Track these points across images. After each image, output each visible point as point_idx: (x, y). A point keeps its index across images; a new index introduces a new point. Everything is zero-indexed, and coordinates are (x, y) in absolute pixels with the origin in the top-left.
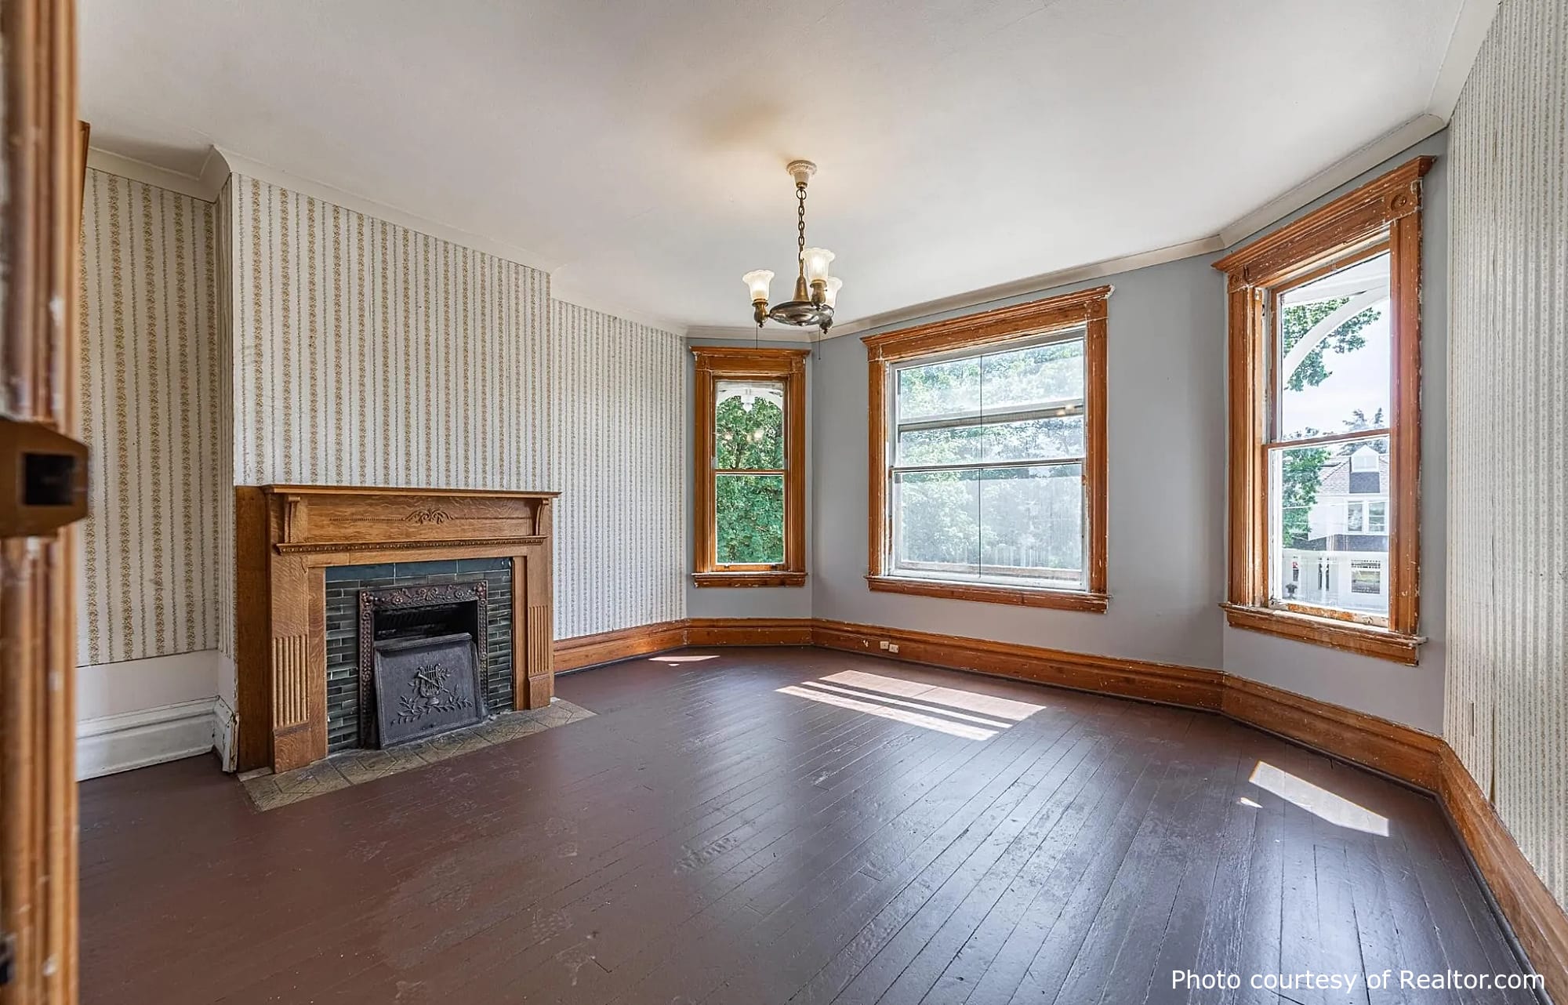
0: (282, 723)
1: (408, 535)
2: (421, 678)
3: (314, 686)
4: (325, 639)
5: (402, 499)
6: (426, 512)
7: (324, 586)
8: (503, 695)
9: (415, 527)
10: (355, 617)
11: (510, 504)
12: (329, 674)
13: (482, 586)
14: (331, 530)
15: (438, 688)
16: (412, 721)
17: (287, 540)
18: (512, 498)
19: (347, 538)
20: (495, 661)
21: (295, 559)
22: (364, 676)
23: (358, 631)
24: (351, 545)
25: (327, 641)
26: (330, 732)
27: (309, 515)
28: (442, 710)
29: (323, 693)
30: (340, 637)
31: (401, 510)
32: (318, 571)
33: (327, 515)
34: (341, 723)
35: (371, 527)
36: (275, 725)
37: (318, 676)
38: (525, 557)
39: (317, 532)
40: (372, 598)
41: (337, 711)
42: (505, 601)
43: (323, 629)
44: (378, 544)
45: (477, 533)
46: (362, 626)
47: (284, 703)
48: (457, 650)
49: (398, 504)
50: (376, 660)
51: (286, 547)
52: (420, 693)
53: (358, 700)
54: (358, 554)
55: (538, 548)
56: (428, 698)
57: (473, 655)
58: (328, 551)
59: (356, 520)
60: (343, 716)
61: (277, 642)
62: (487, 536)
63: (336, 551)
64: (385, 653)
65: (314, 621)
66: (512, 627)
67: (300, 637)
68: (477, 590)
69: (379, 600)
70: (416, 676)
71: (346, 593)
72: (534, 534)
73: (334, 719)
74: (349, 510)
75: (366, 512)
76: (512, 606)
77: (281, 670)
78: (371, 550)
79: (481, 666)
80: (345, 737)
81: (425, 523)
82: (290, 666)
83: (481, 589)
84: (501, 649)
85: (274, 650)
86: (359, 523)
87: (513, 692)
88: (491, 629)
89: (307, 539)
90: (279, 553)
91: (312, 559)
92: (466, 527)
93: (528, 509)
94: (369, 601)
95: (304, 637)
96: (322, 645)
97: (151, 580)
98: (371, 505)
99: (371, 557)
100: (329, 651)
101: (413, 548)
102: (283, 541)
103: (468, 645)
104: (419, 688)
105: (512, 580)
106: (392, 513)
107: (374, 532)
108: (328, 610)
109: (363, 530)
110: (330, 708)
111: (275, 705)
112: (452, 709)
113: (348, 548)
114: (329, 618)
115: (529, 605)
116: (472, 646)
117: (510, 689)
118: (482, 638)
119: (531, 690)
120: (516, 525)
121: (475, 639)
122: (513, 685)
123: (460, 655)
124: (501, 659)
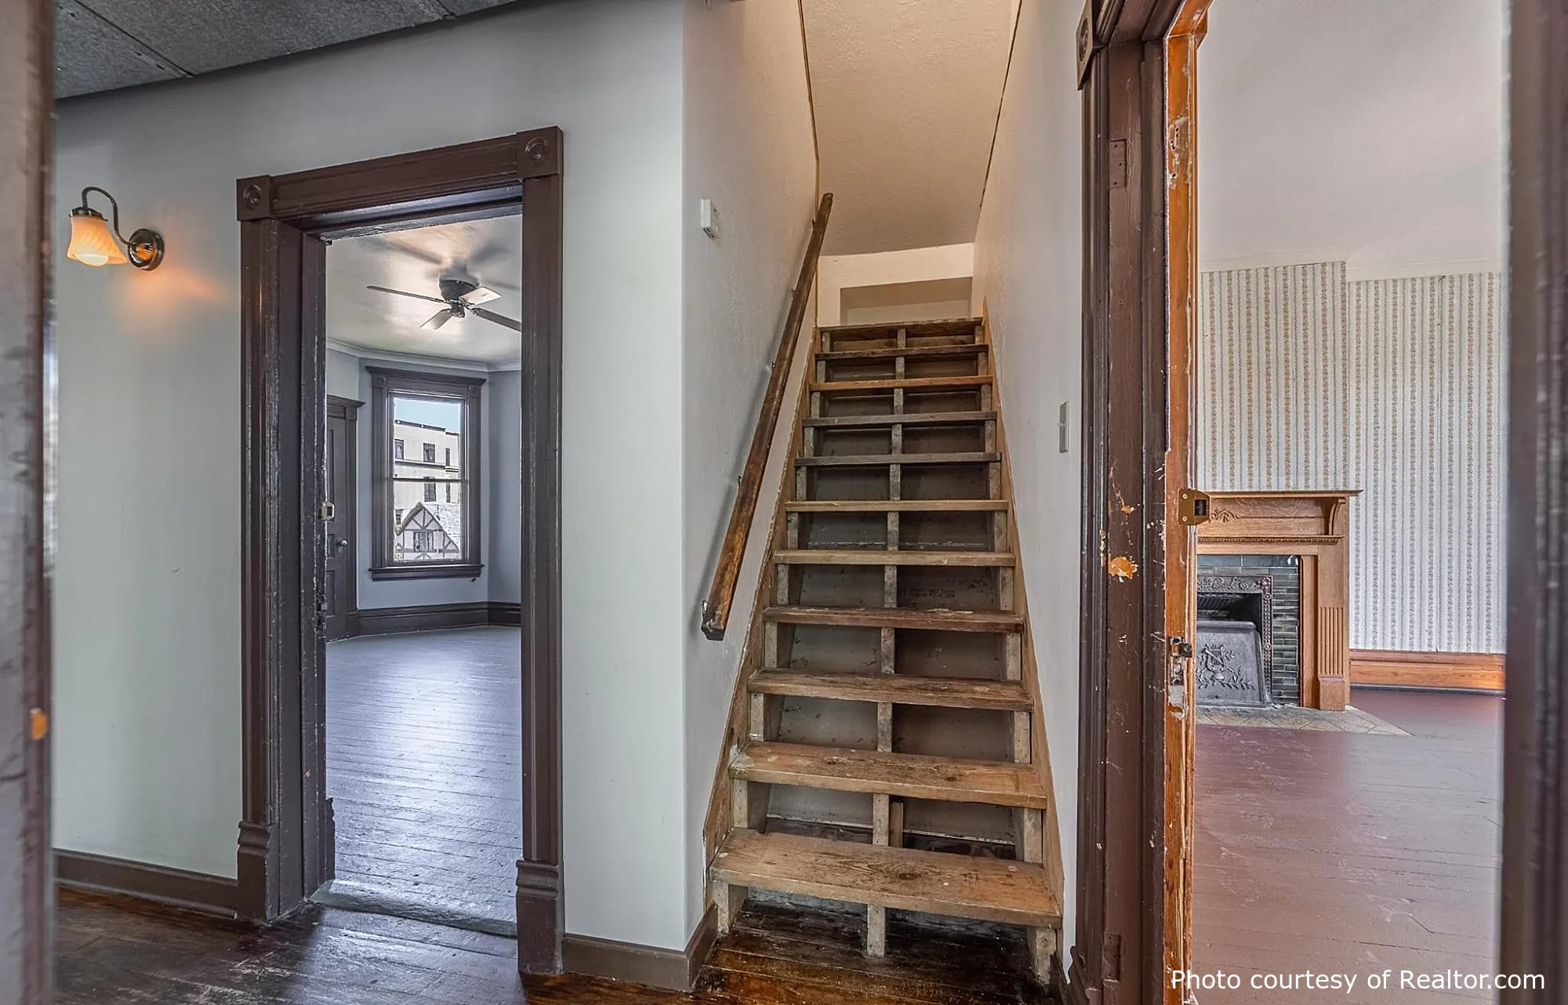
2: (1208, 654)
8: (1288, 688)
11: (1298, 504)
13: (1268, 581)
15: (1223, 666)
18: (1301, 498)
20: (1280, 653)
28: (1227, 686)
38: (1316, 557)
42: (1290, 597)
45: (1262, 531)
48: (1241, 636)
52: (1207, 666)
55: (1331, 548)
56: (1215, 672)
57: (1256, 644)
62: (1273, 534)
66: (1299, 623)
68: (1261, 585)
70: (1203, 651)
72: (1327, 533)
76: (1300, 603)
79: (1265, 656)
81: (1212, 521)
83: (1265, 583)
84: (1287, 644)
87: (1300, 687)
88: (1275, 622)
92: (1251, 526)
93: (1319, 508)
103: (1252, 634)
104: (1206, 662)
105: (1299, 578)
112: (1236, 687)
115: (1320, 605)
116: (1255, 635)
117: (1295, 684)
118: (1266, 629)
119: (1321, 691)
120: (1304, 524)
121: (1259, 629)
122: (1300, 681)
123: (1245, 640)
124: (1286, 653)
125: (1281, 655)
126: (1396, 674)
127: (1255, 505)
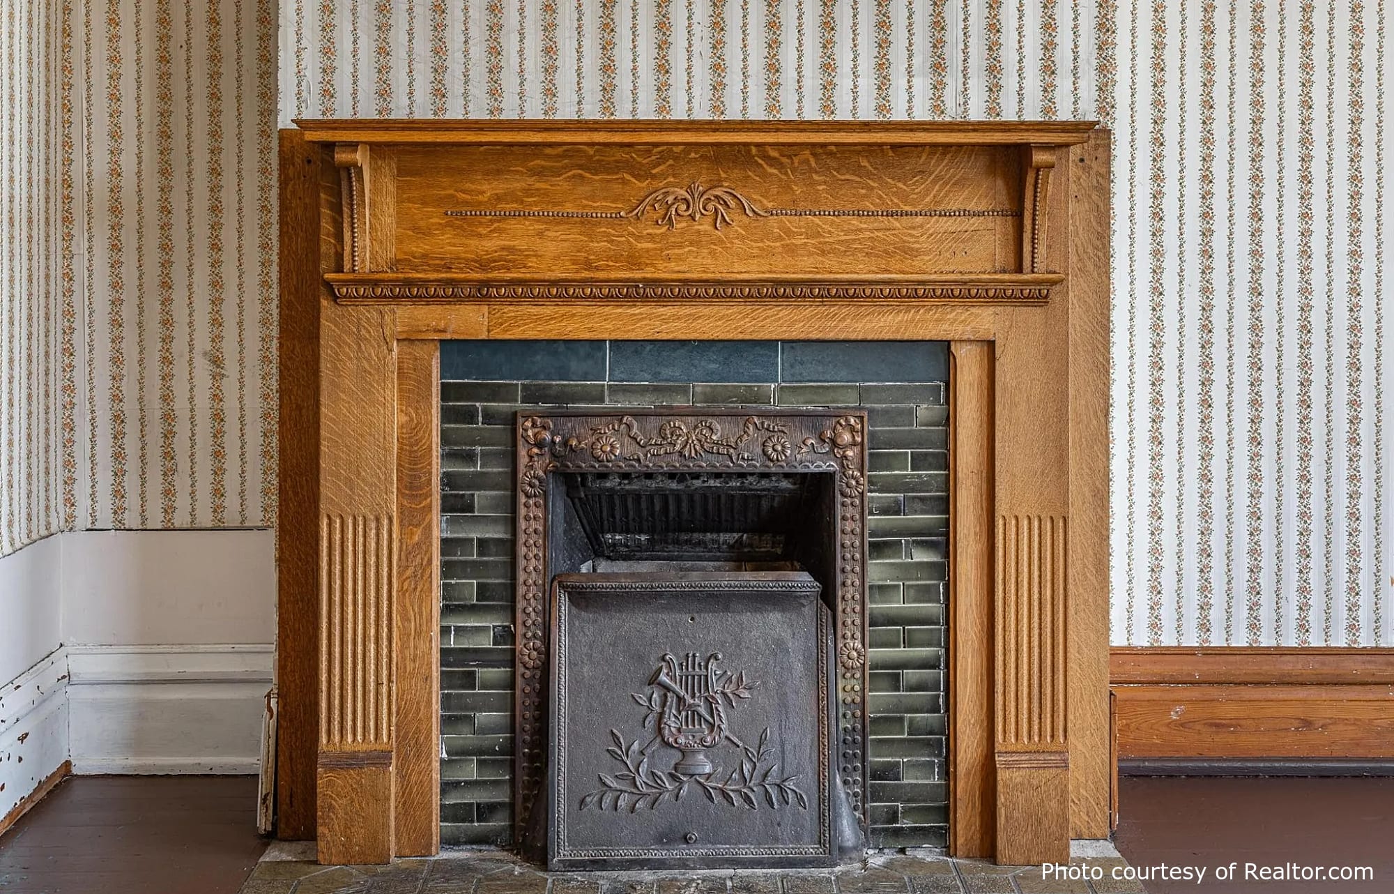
0: (337, 738)
1: (634, 261)
2: (667, 688)
3: (409, 653)
4: (437, 534)
5: (621, 155)
6: (683, 193)
7: (436, 390)
8: (914, 794)
9: (651, 238)
10: (509, 483)
11: (940, 167)
12: (445, 631)
13: (852, 430)
14: (447, 243)
15: (712, 727)
16: (633, 810)
17: (347, 266)
18: (947, 147)
19: (483, 266)
20: (890, 674)
21: (369, 313)
22: (527, 651)
23: (513, 522)
24: (487, 283)
25: (444, 541)
26: (447, 787)
27: (399, 201)
28: (717, 798)
29: (428, 678)
30: (474, 536)
31: (617, 188)
32: (419, 351)
33: (440, 201)
34: (471, 771)
35: (540, 234)
36: (324, 739)
37: (418, 633)
38: (991, 345)
39: (418, 247)
40: (547, 436)
41: (465, 737)
42: (922, 486)
43: (430, 507)
44: (554, 283)
45: (831, 262)
46: (522, 511)
47: (342, 688)
48: (775, 623)
49: (608, 170)
50: (555, 614)
51: (346, 283)
52: (660, 731)
53: (513, 717)
54: (511, 311)
55: (1032, 316)
56: (685, 752)
57: (819, 647)
58: (434, 299)
59: (505, 217)
60: (479, 752)
61: (330, 525)
62: (864, 270)
63: (455, 299)
64: (582, 598)
65: (412, 485)
66: (944, 571)
67: (378, 520)
68: (834, 443)
69: (565, 443)
70: (653, 680)
71: (489, 417)
72: (1019, 269)
73: (457, 754)
74: (488, 188)
75: (528, 192)
76: (945, 504)
77: (337, 599)
78: (537, 300)
79: (847, 688)
80: (485, 811)
81: (680, 225)
82: (355, 594)
83: (847, 437)
84: (909, 643)
85: (324, 544)
86: (512, 224)
87: (948, 791)
88: (877, 571)
89: (395, 264)
90: (335, 298)
91: (403, 316)
92: (800, 241)
93: (1000, 183)
94: (540, 444)
95: (385, 522)
96: (429, 551)
97: (205, 354)
98: (540, 173)
99: (538, 319)
100: (448, 569)
101: (645, 299)
102: (340, 269)
103: (809, 611)
104: (661, 715)
105: (948, 420)
106: (592, 198)
107: (550, 248)
108: (448, 456)
109: (520, 244)
110: (448, 722)
111: (324, 687)
112: (748, 799)
113: (482, 292)
114: (449, 480)
115: (1001, 509)
116: (818, 618)
117: (936, 780)
118: (848, 592)
119: (1001, 799)
120: (956, 236)
121: (828, 596)
122: (948, 770)
123: (786, 635)
124: (910, 675)
125: (895, 683)
126: (1307, 723)
127: (812, 170)
